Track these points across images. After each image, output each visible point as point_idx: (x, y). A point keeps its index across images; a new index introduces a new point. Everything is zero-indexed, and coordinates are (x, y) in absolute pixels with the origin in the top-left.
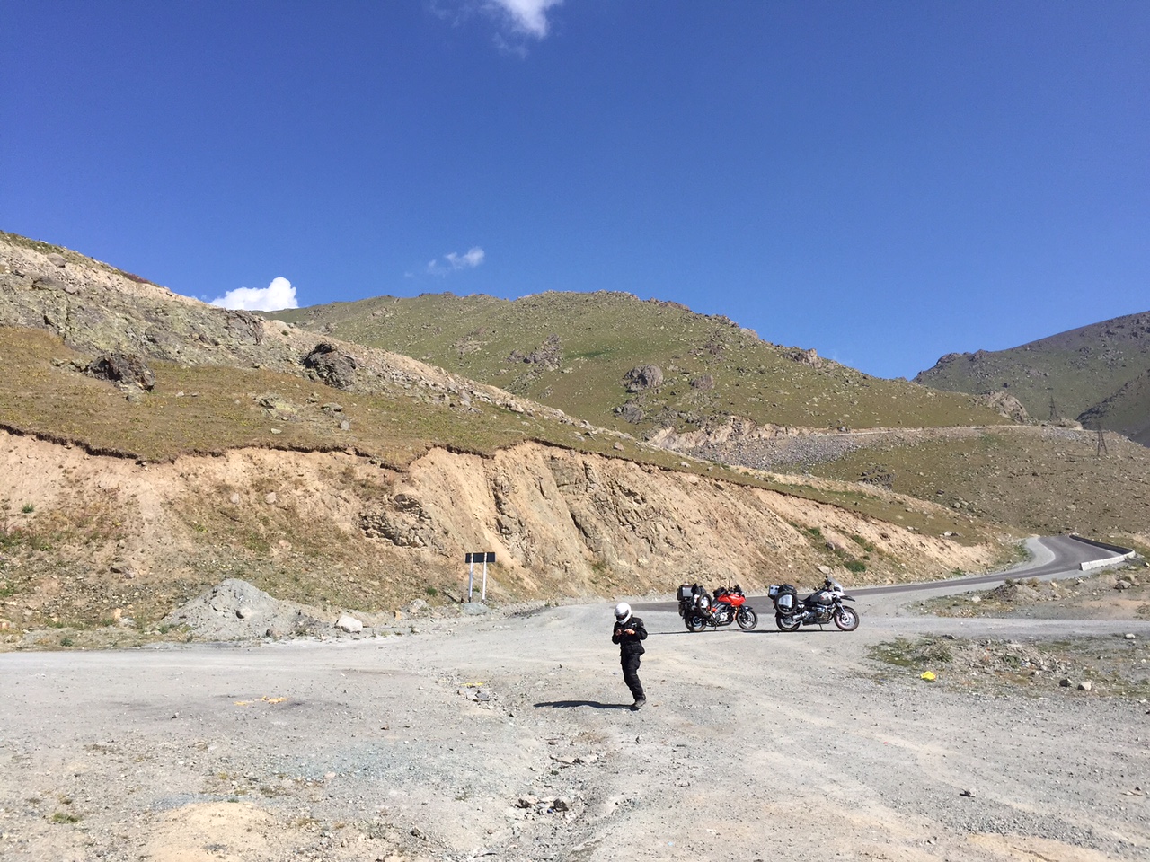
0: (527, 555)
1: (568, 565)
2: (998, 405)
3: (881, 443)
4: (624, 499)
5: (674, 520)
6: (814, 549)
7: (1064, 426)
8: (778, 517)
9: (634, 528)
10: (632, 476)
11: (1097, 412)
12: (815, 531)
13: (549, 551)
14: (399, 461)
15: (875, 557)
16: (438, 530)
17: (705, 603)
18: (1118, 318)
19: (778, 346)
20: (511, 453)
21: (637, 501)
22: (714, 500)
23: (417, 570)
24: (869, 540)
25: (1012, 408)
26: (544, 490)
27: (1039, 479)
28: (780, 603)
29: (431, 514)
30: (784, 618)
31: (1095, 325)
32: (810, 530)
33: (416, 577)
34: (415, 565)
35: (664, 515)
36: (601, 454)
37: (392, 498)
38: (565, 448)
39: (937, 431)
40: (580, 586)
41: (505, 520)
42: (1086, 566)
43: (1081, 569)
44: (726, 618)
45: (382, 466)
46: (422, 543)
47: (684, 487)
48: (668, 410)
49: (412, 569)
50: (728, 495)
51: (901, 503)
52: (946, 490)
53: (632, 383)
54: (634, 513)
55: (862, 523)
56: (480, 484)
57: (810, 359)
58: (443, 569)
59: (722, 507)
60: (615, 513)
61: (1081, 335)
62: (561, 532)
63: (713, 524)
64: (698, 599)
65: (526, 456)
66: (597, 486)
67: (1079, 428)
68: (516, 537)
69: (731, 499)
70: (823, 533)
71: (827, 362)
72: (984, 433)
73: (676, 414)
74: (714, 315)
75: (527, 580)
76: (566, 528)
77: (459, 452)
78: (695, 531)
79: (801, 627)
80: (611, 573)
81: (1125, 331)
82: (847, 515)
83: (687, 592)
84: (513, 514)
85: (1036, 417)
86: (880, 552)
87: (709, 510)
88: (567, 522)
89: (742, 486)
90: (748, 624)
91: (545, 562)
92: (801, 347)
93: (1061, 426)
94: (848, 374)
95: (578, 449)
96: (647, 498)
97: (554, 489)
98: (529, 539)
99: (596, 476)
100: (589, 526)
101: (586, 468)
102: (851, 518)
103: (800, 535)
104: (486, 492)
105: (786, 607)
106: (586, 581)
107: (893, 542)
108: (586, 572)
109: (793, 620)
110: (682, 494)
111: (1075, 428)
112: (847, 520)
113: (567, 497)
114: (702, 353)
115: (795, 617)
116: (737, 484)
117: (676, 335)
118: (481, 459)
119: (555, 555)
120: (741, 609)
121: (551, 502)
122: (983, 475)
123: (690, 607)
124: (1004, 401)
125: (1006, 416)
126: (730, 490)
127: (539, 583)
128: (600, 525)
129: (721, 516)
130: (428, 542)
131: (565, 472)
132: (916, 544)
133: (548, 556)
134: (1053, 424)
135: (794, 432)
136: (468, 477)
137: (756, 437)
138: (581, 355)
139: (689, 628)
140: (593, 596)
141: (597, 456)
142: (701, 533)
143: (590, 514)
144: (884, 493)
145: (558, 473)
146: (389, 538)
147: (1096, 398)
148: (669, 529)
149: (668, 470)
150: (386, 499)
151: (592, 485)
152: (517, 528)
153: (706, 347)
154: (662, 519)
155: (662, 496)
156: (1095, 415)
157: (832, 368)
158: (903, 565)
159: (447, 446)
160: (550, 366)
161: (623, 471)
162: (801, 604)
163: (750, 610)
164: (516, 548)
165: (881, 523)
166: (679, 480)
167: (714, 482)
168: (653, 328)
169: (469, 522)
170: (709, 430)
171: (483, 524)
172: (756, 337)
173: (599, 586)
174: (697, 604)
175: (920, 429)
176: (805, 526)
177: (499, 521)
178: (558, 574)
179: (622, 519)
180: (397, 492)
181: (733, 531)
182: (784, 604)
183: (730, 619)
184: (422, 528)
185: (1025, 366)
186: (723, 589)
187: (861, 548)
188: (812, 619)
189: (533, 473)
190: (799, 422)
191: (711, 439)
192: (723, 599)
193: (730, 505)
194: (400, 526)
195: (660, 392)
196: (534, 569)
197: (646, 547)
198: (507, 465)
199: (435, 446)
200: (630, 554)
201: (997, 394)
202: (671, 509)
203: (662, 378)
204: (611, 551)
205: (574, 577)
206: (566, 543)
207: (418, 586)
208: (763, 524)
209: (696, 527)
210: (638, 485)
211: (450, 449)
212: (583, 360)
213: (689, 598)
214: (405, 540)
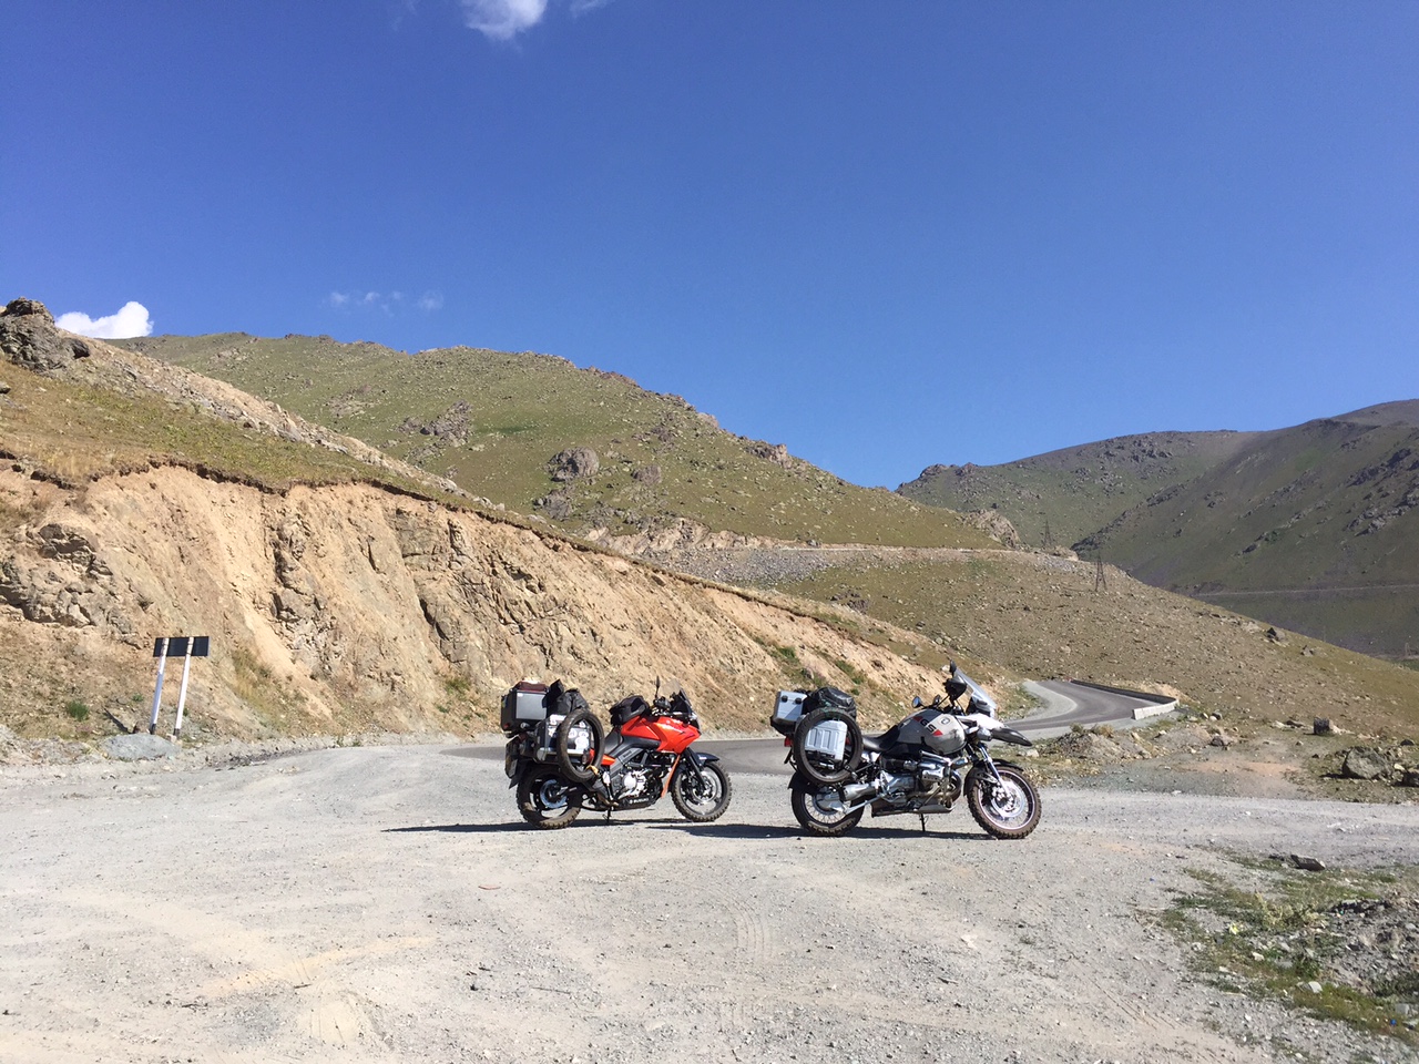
0: (324, 658)
1: (397, 678)
2: (989, 526)
3: (856, 562)
4: (510, 584)
5: (586, 620)
6: (785, 677)
7: (1059, 555)
8: (738, 629)
9: (522, 629)
10: (525, 550)
11: (1091, 543)
12: (788, 652)
13: (368, 654)
14: (70, 468)
15: (865, 691)
16: (125, 598)
17: (581, 739)
18: (1119, 438)
19: (742, 438)
20: (324, 494)
21: (530, 588)
22: (649, 599)
23: (63, 669)
24: (858, 669)
25: (1003, 531)
26: (375, 557)
27: (1031, 614)
28: (809, 745)
29: (112, 566)
30: (816, 789)
31: (1093, 444)
32: (781, 650)
33: (54, 682)
34: (61, 660)
35: (571, 611)
36: (479, 514)
37: (35, 531)
38: (422, 498)
39: (919, 551)
40: (414, 714)
41: (288, 597)
42: (1139, 712)
43: (1134, 718)
44: (641, 786)
45: (35, 476)
46: (84, 619)
47: (607, 575)
48: (602, 506)
49: (52, 666)
50: (670, 593)
51: (881, 631)
52: (927, 622)
53: (559, 469)
54: (523, 606)
55: (848, 645)
56: (251, 534)
57: (778, 456)
58: (121, 670)
59: (661, 610)
60: (494, 604)
61: (1078, 454)
62: (398, 626)
63: (645, 631)
64: (560, 727)
65: (350, 502)
66: (467, 560)
67: (1074, 558)
68: (307, 627)
69: (673, 599)
70: (798, 655)
71: (799, 461)
72: (972, 558)
73: (612, 511)
74: (666, 394)
75: (314, 699)
76: (407, 621)
77: (220, 478)
78: (617, 640)
79: (867, 820)
80: (477, 696)
81: (1126, 453)
82: (831, 633)
83: (531, 705)
84: (304, 587)
85: (1028, 544)
86: (872, 685)
87: (641, 612)
88: (410, 612)
89: (691, 584)
90: (705, 806)
91: (356, 672)
92: (769, 441)
93: (1055, 555)
94: (821, 478)
95: (442, 501)
96: (547, 584)
97: (394, 558)
98: (331, 632)
99: (468, 544)
100: (447, 621)
101: (453, 531)
102: (836, 637)
103: (768, 657)
104: (261, 547)
105: (827, 758)
106: (429, 707)
107: (888, 672)
108: (432, 693)
109: (843, 798)
110: (604, 585)
111: (1070, 558)
112: (829, 640)
113: (418, 573)
114: (649, 439)
115: (852, 790)
116: (684, 580)
117: (618, 415)
118: (258, 494)
119: (375, 661)
120: (688, 761)
121: (386, 579)
122: (971, 607)
123: (532, 750)
124: (995, 522)
125: (996, 539)
126: (673, 587)
127: (337, 706)
128: (467, 621)
129: (658, 622)
130: (99, 618)
131: (418, 534)
132: (915, 678)
133: (363, 662)
134: (1046, 553)
135: (754, 543)
136: (229, 521)
137: (709, 547)
138: (495, 429)
139: (525, 812)
140: (436, 733)
141: (473, 516)
142: (627, 643)
143: (452, 603)
144: (862, 618)
145: (406, 536)
146: (17, 606)
147: (1091, 528)
148: (578, 633)
149: (585, 550)
150: (23, 533)
151: (460, 558)
152: (311, 611)
153: (654, 431)
154: (566, 617)
155: (571, 585)
156: (1089, 546)
157: (804, 469)
158: (901, 704)
159: (198, 466)
160: (455, 440)
161: (512, 541)
162: (869, 751)
163: (711, 763)
164: (304, 646)
165: (872, 647)
166: (600, 565)
167: (651, 573)
168: (591, 404)
169: (216, 595)
170: (652, 534)
171: (246, 602)
172: (715, 425)
173: (450, 717)
174: (555, 742)
175: (901, 548)
176: (774, 644)
177: (276, 598)
178: (379, 692)
179: (504, 613)
180: (48, 520)
181: (675, 644)
182: (823, 748)
183: (652, 791)
184: (90, 591)
185: (1016, 485)
186: (637, 702)
187: (848, 678)
188: (901, 798)
189: (359, 529)
190: (761, 532)
191: (654, 546)
192: (636, 731)
193: (672, 608)
194: (40, 584)
195: (594, 483)
196: (334, 683)
197: (539, 659)
198: (311, 510)
199: (172, 464)
200: (512, 668)
201: (987, 513)
202: (583, 602)
203: (597, 465)
204: (481, 662)
205: (405, 700)
206: (401, 644)
207: (52, 699)
208: (717, 637)
209: (619, 634)
210: (535, 564)
211: (202, 473)
212: (498, 436)
213: (532, 723)
214: (48, 611)
